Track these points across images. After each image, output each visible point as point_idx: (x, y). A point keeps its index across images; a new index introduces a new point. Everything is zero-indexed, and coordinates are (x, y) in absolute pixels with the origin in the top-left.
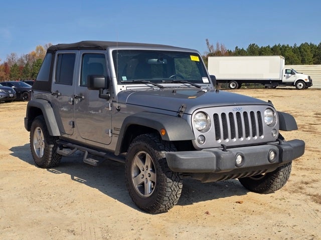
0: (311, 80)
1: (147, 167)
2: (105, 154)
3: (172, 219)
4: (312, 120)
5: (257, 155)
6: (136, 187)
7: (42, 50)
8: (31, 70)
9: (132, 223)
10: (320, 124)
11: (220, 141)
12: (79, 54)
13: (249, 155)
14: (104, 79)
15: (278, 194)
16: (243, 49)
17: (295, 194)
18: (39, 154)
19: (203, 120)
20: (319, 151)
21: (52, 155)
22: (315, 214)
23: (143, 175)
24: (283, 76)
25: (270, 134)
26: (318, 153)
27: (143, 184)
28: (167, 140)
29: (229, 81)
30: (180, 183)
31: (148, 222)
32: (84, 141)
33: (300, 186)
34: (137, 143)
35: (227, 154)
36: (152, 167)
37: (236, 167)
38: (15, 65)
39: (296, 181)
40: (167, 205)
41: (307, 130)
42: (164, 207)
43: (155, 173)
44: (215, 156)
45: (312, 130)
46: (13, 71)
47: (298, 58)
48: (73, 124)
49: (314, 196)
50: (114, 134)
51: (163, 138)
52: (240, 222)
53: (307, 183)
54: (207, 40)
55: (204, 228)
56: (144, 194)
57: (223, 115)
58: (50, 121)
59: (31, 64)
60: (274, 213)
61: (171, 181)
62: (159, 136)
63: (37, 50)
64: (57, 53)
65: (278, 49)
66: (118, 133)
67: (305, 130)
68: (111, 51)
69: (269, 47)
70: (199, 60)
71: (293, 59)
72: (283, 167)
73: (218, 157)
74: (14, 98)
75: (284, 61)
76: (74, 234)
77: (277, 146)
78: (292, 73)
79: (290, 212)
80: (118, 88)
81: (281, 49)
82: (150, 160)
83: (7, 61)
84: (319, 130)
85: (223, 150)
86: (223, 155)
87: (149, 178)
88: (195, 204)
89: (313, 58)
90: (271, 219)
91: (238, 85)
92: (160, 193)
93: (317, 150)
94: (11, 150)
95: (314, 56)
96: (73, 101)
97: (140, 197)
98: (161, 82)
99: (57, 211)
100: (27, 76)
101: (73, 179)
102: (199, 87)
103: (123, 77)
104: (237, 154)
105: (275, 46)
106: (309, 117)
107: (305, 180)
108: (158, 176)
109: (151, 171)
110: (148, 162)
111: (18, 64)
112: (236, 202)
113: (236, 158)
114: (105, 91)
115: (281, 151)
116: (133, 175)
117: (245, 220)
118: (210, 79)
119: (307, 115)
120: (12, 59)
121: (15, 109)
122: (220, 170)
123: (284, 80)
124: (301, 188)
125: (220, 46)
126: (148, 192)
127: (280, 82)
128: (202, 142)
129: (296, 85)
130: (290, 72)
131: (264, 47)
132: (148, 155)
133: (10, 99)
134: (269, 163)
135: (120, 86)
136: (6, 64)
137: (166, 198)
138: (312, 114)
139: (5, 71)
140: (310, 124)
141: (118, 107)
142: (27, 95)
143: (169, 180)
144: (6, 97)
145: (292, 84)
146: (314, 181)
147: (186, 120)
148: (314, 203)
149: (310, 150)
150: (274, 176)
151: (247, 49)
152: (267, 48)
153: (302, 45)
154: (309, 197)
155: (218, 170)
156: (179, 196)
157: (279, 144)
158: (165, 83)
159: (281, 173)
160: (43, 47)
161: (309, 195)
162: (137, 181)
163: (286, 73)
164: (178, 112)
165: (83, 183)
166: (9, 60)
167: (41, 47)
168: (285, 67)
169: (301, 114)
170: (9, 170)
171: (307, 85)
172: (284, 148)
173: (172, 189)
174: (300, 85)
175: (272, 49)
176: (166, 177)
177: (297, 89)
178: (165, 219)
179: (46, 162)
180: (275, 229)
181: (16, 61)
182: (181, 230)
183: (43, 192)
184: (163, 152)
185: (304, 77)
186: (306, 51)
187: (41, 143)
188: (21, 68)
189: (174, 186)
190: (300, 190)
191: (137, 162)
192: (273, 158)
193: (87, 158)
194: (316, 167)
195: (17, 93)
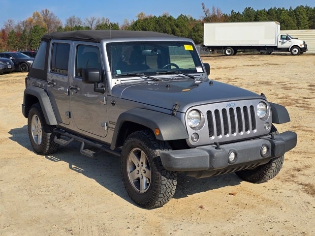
0: (306, 46)
1: (142, 163)
2: (101, 146)
3: (167, 215)
4: (306, 93)
5: (249, 151)
6: (132, 182)
7: (39, 16)
8: (29, 37)
9: (128, 220)
10: (314, 98)
11: (213, 138)
12: (73, 45)
13: (242, 151)
14: (98, 72)
15: (270, 183)
16: (238, 13)
17: (287, 183)
18: (37, 141)
19: (196, 118)
20: (312, 131)
21: (50, 143)
22: (306, 207)
23: (138, 171)
24: (278, 42)
25: (262, 127)
26: (311, 133)
27: (138, 179)
28: (161, 139)
29: (225, 48)
30: (174, 181)
31: (143, 219)
32: (80, 132)
33: (293, 173)
34: (132, 139)
35: (220, 153)
36: (147, 163)
37: (229, 164)
38: (13, 32)
39: (289, 167)
40: (162, 202)
41: (302, 105)
42: (159, 203)
43: (149, 169)
44: (208, 155)
45: (306, 105)
46: (10, 37)
47: (294, 21)
48: (70, 115)
49: (306, 185)
50: (110, 127)
51: (157, 138)
52: (233, 218)
53: (299, 170)
54: (203, 4)
55: (198, 225)
56: (140, 190)
57: (217, 111)
58: (46, 110)
59: (28, 30)
60: (267, 207)
61: (166, 179)
62: (154, 136)
63: (34, 15)
64: (52, 42)
65: (274, 12)
66: (114, 126)
67: (298, 105)
68: (105, 44)
69: (264, 10)
70: (192, 50)
71: (289, 22)
72: (275, 159)
73: (212, 156)
74: (13, 70)
75: (279, 26)
76: (72, 234)
77: (269, 140)
78: (288, 38)
79: (282, 204)
80: (113, 82)
81: (276, 12)
82: (144, 156)
83: (4, 28)
84: (313, 106)
85: (216, 148)
86: (217, 153)
87: (144, 175)
88: (189, 196)
89: (308, 21)
90: (263, 213)
91: (233, 51)
92: (155, 191)
93: (310, 129)
94: (10, 133)
95: (310, 19)
96: (69, 92)
97: (136, 192)
98: (155, 74)
99: (55, 206)
100: (25, 43)
101: (71, 167)
102: (193, 78)
103: (117, 71)
104: (230, 151)
105: (271, 9)
106: (303, 89)
107: (298, 166)
108: (152, 173)
109: (146, 167)
110: (143, 159)
111: (15, 31)
112: (230, 194)
113: (229, 155)
114: (100, 85)
115: (273, 146)
116: (129, 170)
117: (238, 215)
118: (204, 68)
119: (301, 87)
120: (10, 25)
121: (14, 82)
122: (214, 168)
123: (280, 46)
124: (293, 176)
125: (216, 10)
126: (144, 188)
127: (275, 48)
128: (196, 140)
129: (291, 51)
130: (285, 37)
131: (259, 10)
132: (142, 152)
133: (8, 71)
134: (262, 158)
135: (115, 80)
136: (3, 31)
137: (160, 195)
138: (306, 85)
139: (3, 38)
140: (304, 98)
141: (113, 102)
142: (25, 66)
143: (163, 178)
144: (5, 69)
145: (287, 49)
146: (307, 167)
147: (180, 119)
148: (305, 194)
149: (303, 130)
150: (267, 167)
151: (243, 13)
152: (263, 12)
153: (298, 8)
154: (301, 186)
155: (212, 168)
156: (173, 192)
157: (272, 138)
158: (159, 74)
159: (274, 164)
160: (39, 13)
161: (301, 184)
162: (133, 176)
163: (282, 38)
164: (172, 110)
165: (80, 172)
166: (6, 26)
167: (37, 13)
168: (280, 33)
169: (295, 85)
170: (8, 158)
171: (302, 51)
172: (277, 142)
173: (167, 186)
174: (295, 51)
175: (268, 13)
176: (160, 175)
177: (292, 54)
178: (160, 214)
179: (45, 149)
180: (267, 226)
181: (14, 27)
182: (176, 228)
183: (42, 184)
184: (157, 151)
185: (299, 43)
186: (302, 14)
187: (39, 131)
188: (19, 34)
189: (168, 184)
190: (292, 179)
191: (132, 158)
192: (265, 153)
193: (84, 149)
194: (309, 151)
195: (15, 64)
